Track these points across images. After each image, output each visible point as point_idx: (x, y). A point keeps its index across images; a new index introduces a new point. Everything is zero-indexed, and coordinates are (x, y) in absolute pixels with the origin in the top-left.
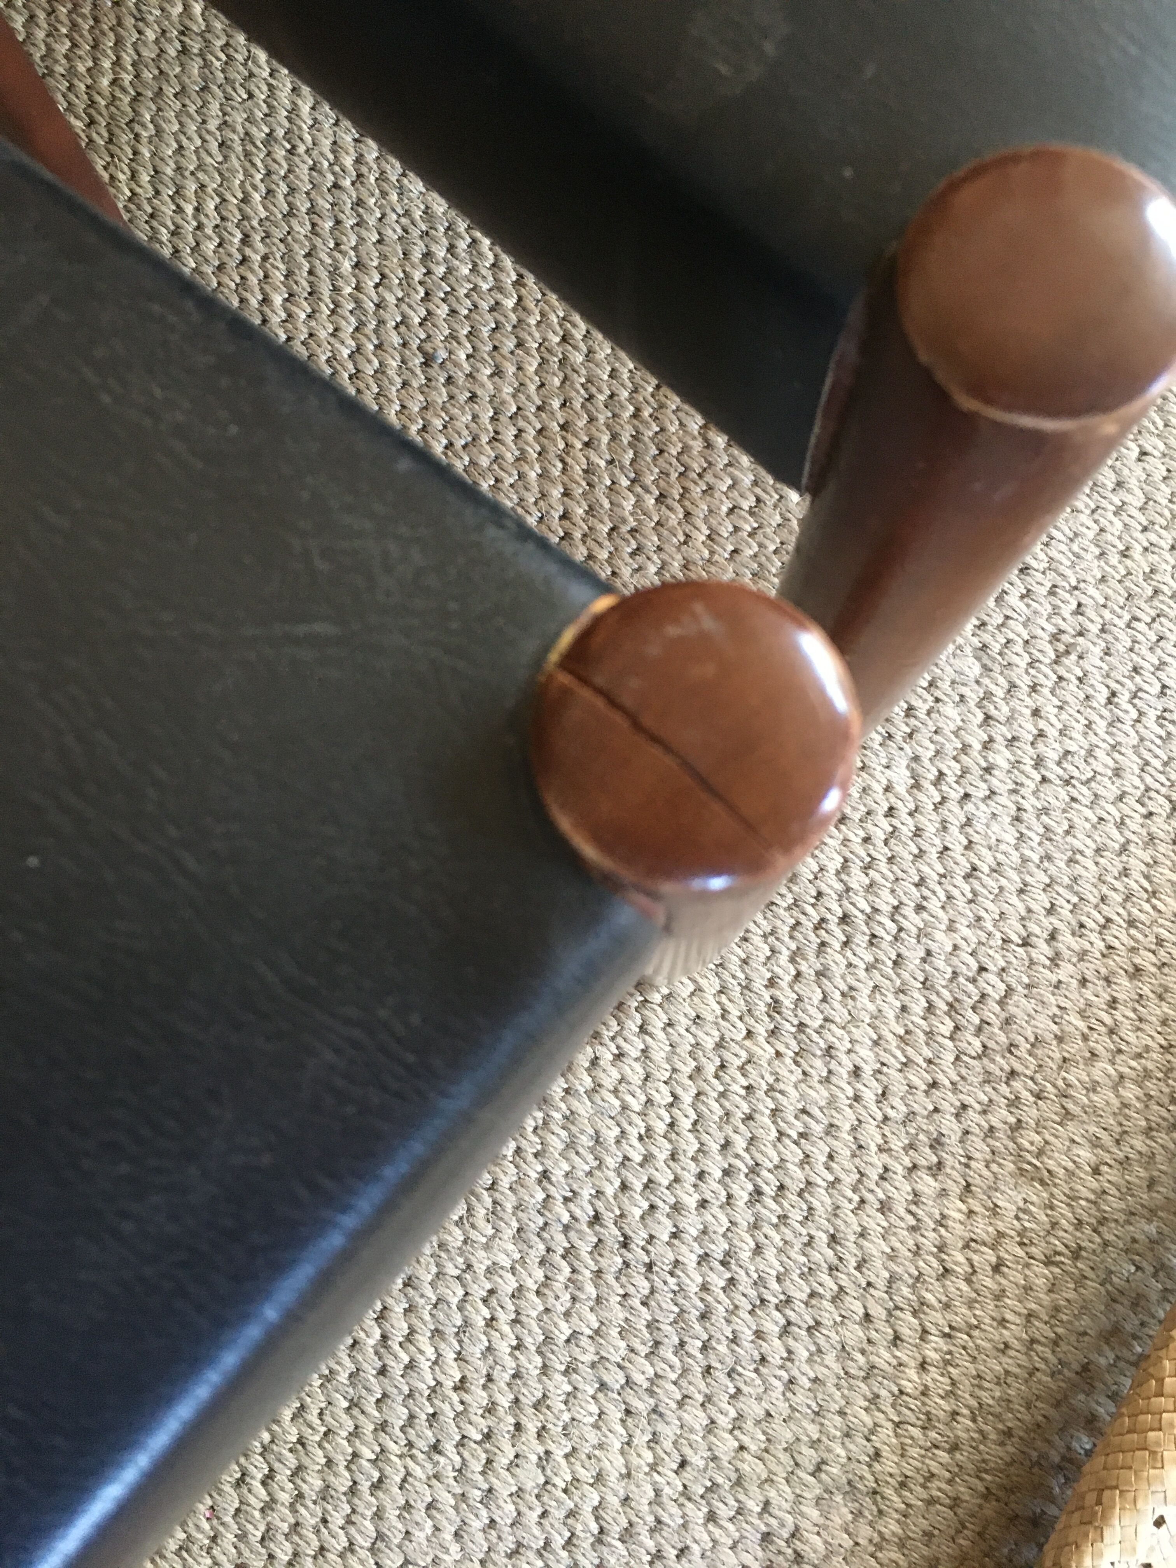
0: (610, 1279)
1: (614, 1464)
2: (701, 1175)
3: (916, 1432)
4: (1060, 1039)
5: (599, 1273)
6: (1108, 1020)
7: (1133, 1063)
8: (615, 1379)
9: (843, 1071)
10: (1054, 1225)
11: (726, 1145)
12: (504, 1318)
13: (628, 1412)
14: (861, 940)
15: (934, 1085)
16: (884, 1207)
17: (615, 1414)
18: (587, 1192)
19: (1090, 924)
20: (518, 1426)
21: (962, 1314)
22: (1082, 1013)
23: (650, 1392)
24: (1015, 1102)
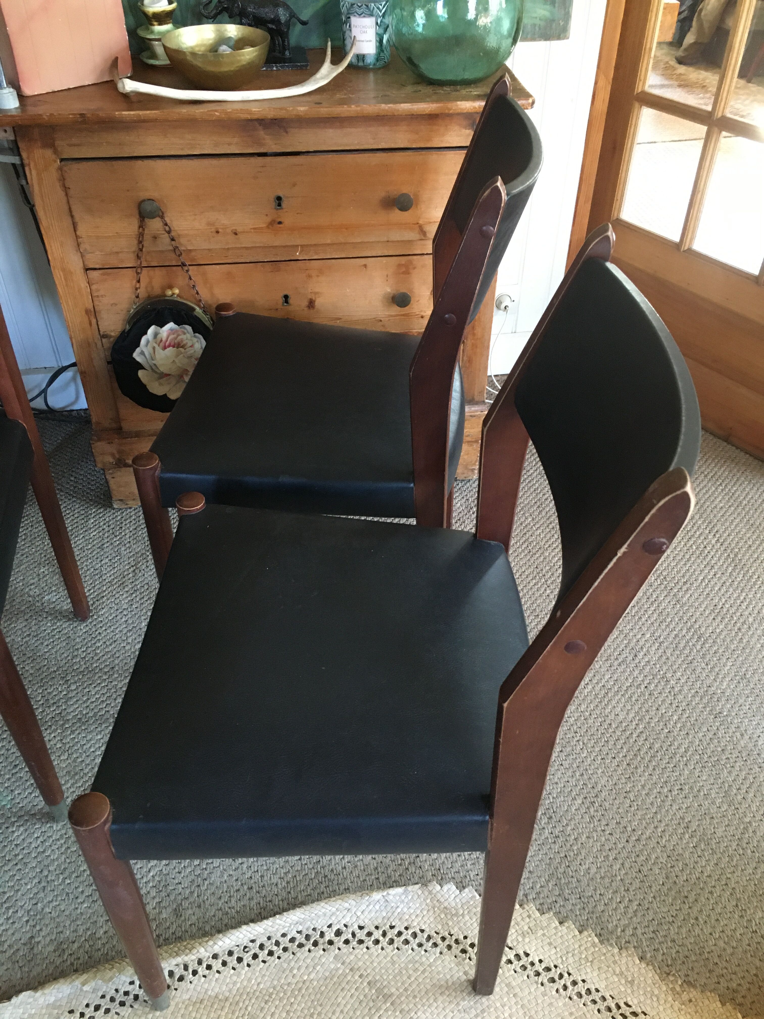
0: (69, 851)
1: (23, 890)
3: (87, 946)
4: (217, 887)
5: (68, 848)
6: (232, 894)
7: (227, 909)
8: (45, 873)
10: (169, 928)
12: (41, 839)
13: (39, 882)
15: (179, 873)
17: (36, 880)
19: (252, 868)
20: (16, 864)
22: (228, 887)
23: (48, 882)
24: (192, 893)
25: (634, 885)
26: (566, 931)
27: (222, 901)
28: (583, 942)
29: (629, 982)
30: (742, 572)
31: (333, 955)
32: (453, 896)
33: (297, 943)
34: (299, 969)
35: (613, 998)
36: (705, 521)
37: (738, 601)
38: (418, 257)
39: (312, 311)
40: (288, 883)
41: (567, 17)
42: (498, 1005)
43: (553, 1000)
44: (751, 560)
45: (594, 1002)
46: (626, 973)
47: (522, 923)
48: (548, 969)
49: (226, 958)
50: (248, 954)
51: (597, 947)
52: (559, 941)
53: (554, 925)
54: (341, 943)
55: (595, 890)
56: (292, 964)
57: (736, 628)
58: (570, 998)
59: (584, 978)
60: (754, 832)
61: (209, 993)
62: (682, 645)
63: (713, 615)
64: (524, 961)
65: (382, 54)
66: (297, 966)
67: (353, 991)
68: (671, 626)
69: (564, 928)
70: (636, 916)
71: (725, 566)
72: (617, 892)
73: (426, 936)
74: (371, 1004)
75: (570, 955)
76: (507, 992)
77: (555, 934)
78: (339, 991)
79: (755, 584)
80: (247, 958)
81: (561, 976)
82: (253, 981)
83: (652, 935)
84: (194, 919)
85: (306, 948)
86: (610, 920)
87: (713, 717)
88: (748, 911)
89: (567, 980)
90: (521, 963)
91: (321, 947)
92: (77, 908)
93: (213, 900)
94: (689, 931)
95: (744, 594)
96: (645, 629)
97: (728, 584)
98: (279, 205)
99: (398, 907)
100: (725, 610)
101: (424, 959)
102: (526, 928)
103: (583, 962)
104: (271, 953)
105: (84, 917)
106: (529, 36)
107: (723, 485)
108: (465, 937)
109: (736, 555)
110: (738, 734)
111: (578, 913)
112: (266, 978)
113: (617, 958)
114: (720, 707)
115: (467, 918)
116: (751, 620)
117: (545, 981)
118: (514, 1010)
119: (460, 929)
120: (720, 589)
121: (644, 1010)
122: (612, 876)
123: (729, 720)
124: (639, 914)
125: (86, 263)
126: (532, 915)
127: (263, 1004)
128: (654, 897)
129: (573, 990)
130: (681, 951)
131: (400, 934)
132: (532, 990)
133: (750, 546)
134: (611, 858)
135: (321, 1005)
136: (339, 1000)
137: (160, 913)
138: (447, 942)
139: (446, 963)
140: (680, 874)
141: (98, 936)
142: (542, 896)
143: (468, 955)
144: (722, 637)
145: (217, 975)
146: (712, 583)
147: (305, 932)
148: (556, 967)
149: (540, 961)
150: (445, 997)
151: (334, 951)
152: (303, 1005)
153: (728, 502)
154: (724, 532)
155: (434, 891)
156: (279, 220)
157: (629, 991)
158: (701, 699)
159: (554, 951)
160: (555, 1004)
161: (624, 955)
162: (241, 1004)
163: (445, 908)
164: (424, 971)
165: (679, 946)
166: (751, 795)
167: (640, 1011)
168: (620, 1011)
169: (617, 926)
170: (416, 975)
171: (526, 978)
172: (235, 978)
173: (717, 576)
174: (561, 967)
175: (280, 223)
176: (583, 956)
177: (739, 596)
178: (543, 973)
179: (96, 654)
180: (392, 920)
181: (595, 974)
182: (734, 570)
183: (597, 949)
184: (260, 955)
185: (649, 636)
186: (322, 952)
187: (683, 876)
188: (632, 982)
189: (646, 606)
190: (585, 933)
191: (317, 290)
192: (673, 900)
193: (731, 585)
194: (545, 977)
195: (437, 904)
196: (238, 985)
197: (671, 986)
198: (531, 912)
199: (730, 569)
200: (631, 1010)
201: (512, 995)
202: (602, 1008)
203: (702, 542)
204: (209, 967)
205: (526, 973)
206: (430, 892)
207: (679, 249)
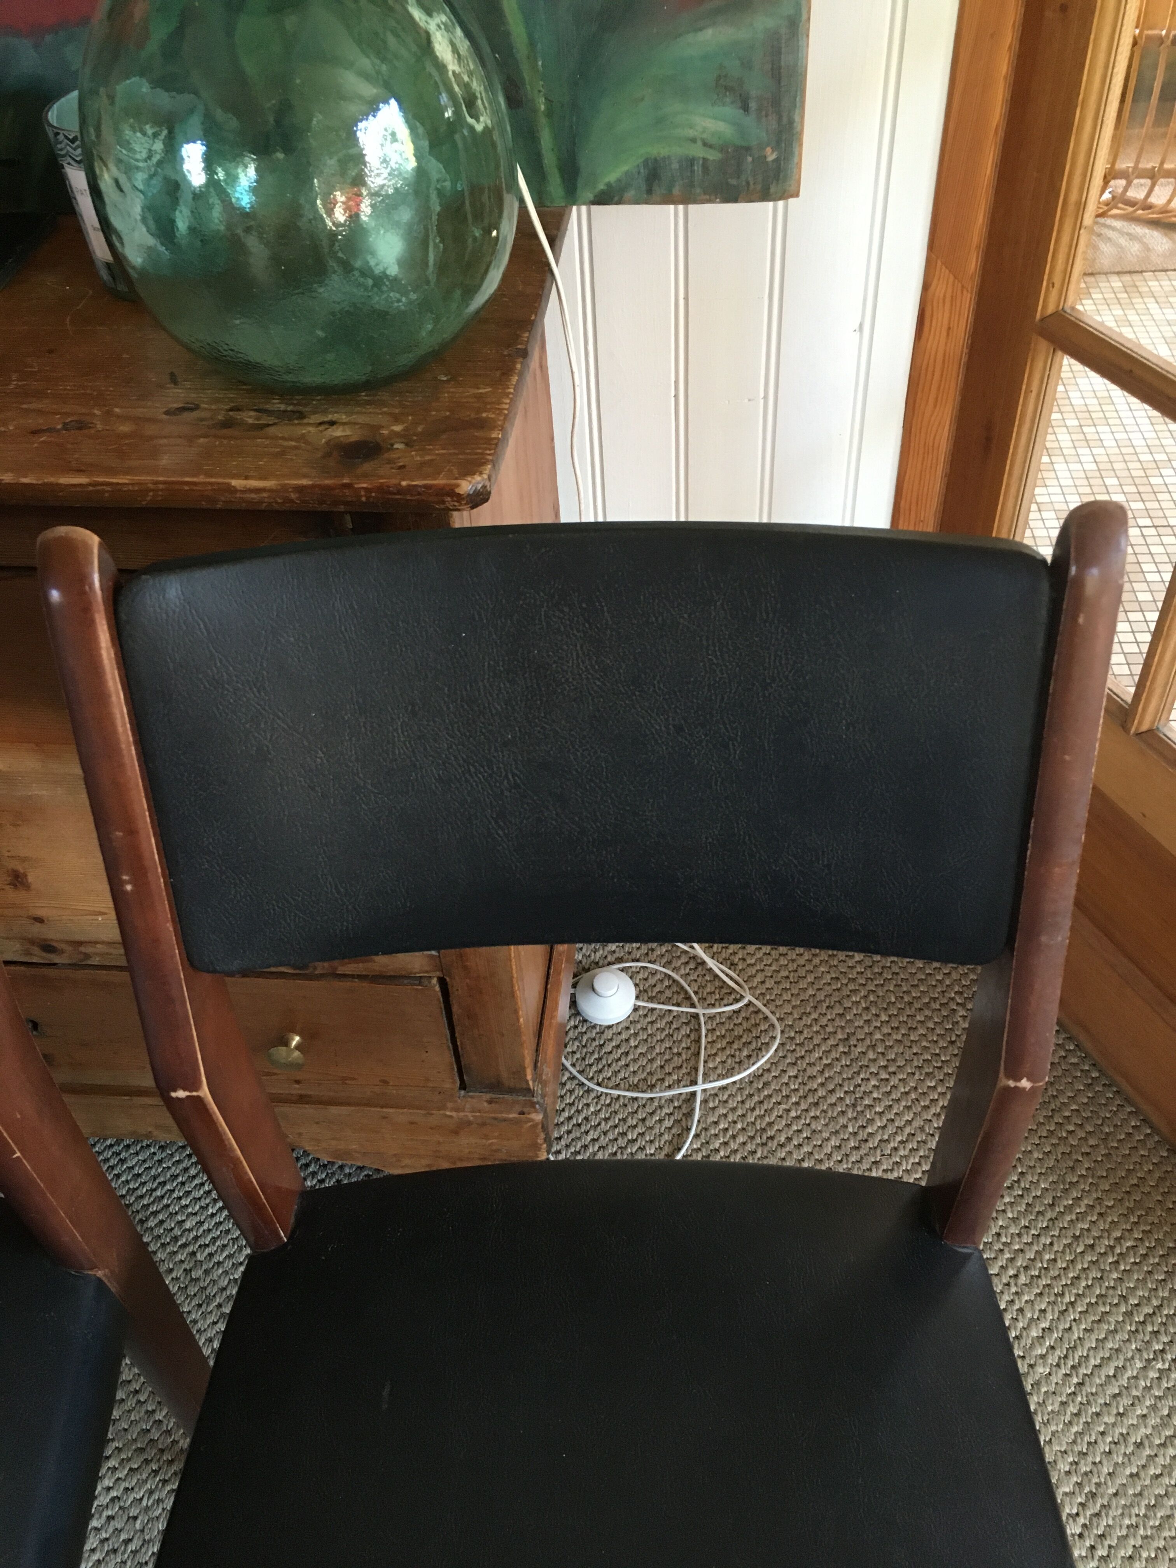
41: (788, 139)
191: (19, 854)
207: (1125, 727)
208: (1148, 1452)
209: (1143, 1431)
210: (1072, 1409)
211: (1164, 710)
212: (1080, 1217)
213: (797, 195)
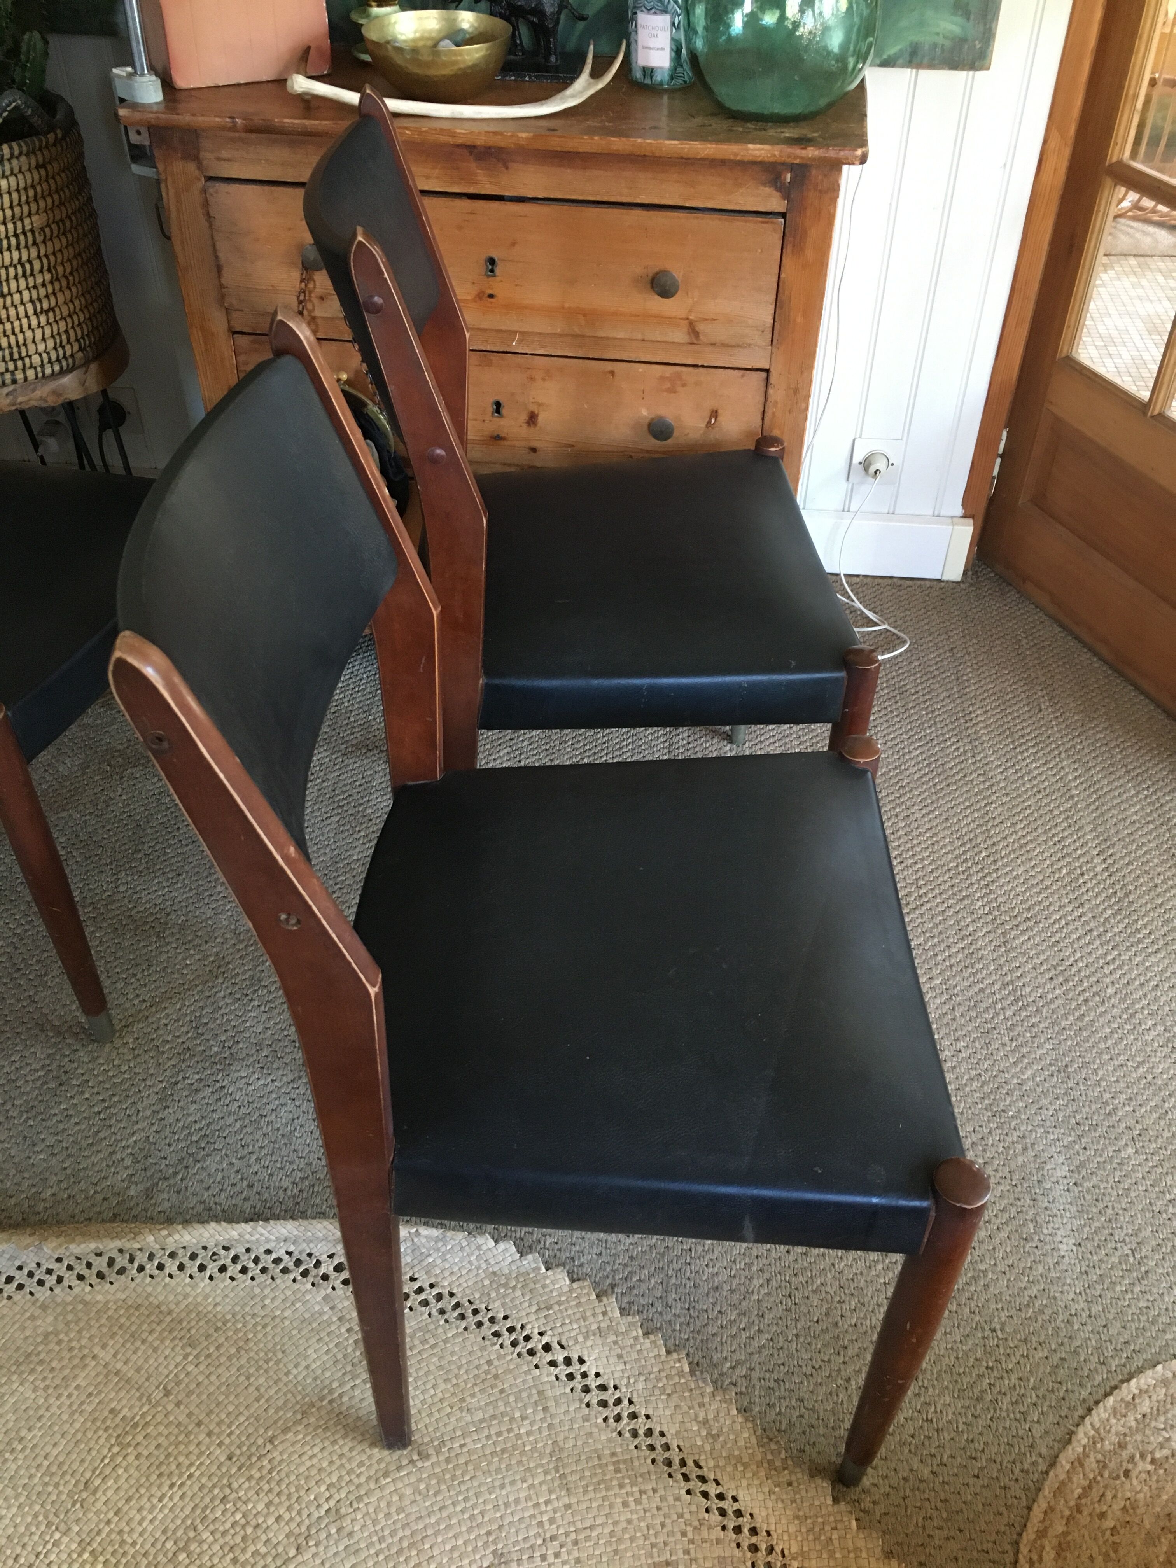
2: (98, 1093)
3: (26, 1205)
4: (209, 1174)
9: (160, 1116)
11: (114, 1095)
12: (17, 1065)
14: (216, 1096)
15: (169, 1145)
16: (113, 1153)
18: (76, 1065)
21: (80, 1198)
22: (223, 1178)
24: (176, 1173)
25: (774, 1312)
26: (649, 1345)
27: (210, 1192)
28: (667, 1366)
29: (713, 1436)
30: (1127, 921)
31: (323, 1293)
32: (510, 1259)
33: (281, 1267)
34: (273, 1300)
35: (680, 1450)
36: (1098, 837)
37: (1101, 962)
38: (690, 369)
39: (532, 429)
40: (301, 1191)
41: (988, 36)
42: (517, 1415)
43: (595, 1430)
44: (1149, 906)
45: (652, 1447)
46: (711, 1423)
47: (591, 1319)
48: (603, 1388)
49: (186, 1260)
50: (215, 1264)
51: (683, 1376)
52: (634, 1356)
53: (634, 1334)
54: (339, 1281)
55: (714, 1304)
56: (267, 1291)
57: (1081, 999)
58: (620, 1434)
59: (650, 1413)
60: (986, 1286)
61: (151, 1299)
62: (984, 1005)
63: (1053, 972)
64: (575, 1368)
65: (679, 70)
66: (272, 1295)
67: (331, 1345)
68: (979, 976)
69: (647, 1341)
70: (760, 1352)
71: (1102, 907)
72: (744, 1314)
73: (453, 1303)
74: (349, 1368)
75: (642, 1378)
76: (536, 1402)
77: (631, 1346)
78: (314, 1340)
79: (1139, 941)
80: (212, 1268)
81: (618, 1402)
82: (210, 1300)
83: (772, 1384)
84: (167, 1205)
85: (292, 1276)
86: (719, 1348)
87: (990, 1114)
88: (931, 1390)
89: (625, 1409)
90: (570, 1370)
91: (310, 1279)
92: (30, 1158)
93: (198, 1188)
94: (831, 1394)
95: (1115, 953)
96: (935, 972)
97: (1095, 933)
98: (492, 271)
99: (430, 1255)
100: (1074, 970)
101: (440, 1330)
102: (594, 1327)
103: (657, 1392)
104: (244, 1270)
105: (35, 1169)
106: (926, 61)
107: (1151, 790)
108: (506, 1317)
109: (1127, 895)
110: (1019, 1147)
111: (678, 1327)
112: (227, 1300)
113: (707, 1400)
114: (1007, 1103)
115: (518, 1293)
116: (1110, 991)
117: (595, 1401)
118: (536, 1427)
119: (503, 1305)
120: (1079, 939)
121: (719, 1478)
122: (747, 1292)
123: (1013, 1124)
124: (765, 1352)
125: (232, 323)
126: (610, 1313)
127: (212, 1331)
128: (797, 1336)
129: (628, 1424)
130: (806, 1416)
131: (420, 1290)
132: (572, 1409)
133: (1156, 886)
134: (754, 1268)
135: (283, 1352)
136: (310, 1351)
137: (128, 1188)
138: (479, 1318)
139: (468, 1344)
140: (848, 1314)
141: (43, 1196)
142: (636, 1292)
143: (500, 1341)
144: (1052, 1006)
145: (168, 1279)
146: (1071, 927)
147: (296, 1255)
148: (616, 1387)
149: (597, 1375)
150: (449, 1386)
151: (325, 1289)
152: (262, 1345)
153: (1148, 815)
154: (1122, 858)
155: (484, 1247)
156: (491, 292)
157: (708, 1447)
158: (982, 1086)
159: (622, 1366)
160: (596, 1435)
161: (718, 1398)
162: (184, 1324)
163: (494, 1273)
164: (433, 1347)
165: (807, 1409)
166: (1003, 1235)
167: (712, 1477)
168: (684, 1470)
169: (726, 1358)
170: (421, 1347)
171: (568, 1390)
172: (188, 1289)
173: (1083, 919)
174: (624, 1390)
175: (491, 296)
176: (660, 1385)
177: (1106, 954)
178: (595, 1392)
179: (165, 854)
180: (416, 1269)
181: (668, 1412)
182: (1114, 915)
183: (683, 1381)
184: (230, 1269)
185: (939, 982)
186: (309, 1286)
187: (852, 1318)
188: (715, 1437)
189: (951, 940)
190: (675, 1356)
191: (541, 399)
192: (824, 1346)
193: (1099, 936)
194: (594, 1397)
195: (484, 1266)
196: (190, 1300)
197: (770, 1457)
198: (608, 1309)
199: (1109, 912)
200: (700, 1473)
201: (540, 1408)
202: (660, 1459)
203: (1081, 867)
204: (161, 1267)
205: (572, 1384)
206: (479, 1248)
207: (1145, 414)
208: (1137, 825)
209: (1135, 818)
210: (1093, 807)
211: (1168, 400)
212: (1101, 732)
213: (988, 69)
